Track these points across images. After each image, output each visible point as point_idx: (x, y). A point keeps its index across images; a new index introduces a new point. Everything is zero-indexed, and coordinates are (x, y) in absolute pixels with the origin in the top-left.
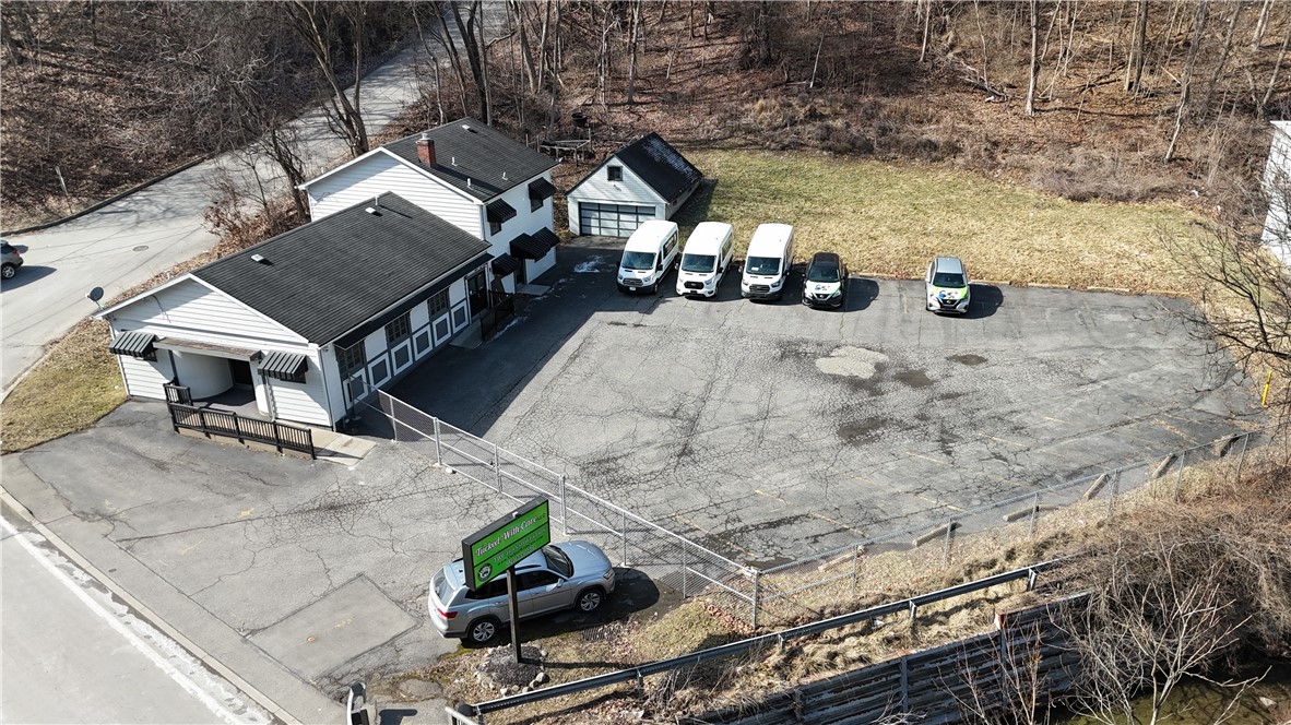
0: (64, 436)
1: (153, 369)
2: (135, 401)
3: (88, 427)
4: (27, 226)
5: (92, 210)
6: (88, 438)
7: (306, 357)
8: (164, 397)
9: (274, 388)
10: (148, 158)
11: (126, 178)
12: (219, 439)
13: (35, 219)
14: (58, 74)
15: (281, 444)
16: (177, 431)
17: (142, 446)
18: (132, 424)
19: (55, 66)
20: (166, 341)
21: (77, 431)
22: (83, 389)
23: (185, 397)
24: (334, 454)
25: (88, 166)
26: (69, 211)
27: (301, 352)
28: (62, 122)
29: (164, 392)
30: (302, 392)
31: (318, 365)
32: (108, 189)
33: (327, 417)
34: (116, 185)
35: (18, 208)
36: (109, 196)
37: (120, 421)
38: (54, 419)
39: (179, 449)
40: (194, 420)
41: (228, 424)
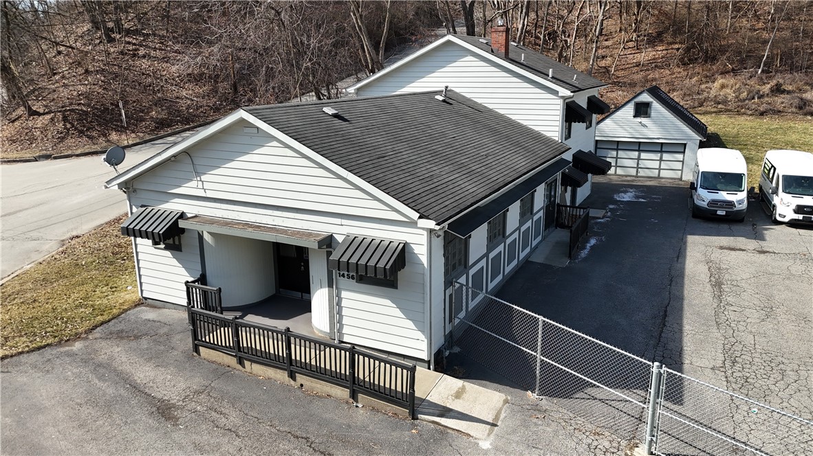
0: (39, 348)
1: (175, 262)
2: (148, 305)
3: (77, 337)
4: (87, 151)
5: (146, 142)
6: (71, 355)
7: (406, 245)
8: (185, 302)
9: (344, 294)
10: (198, 109)
11: (178, 121)
12: (257, 369)
13: (96, 146)
14: (136, 50)
15: (356, 386)
16: (197, 351)
17: (144, 373)
18: (137, 337)
19: (134, 44)
20: (197, 219)
21: (60, 342)
22: (89, 287)
23: (213, 301)
24: (445, 412)
25: (148, 113)
26: (126, 142)
27: (397, 235)
28: (133, 81)
29: (185, 295)
30: (388, 302)
31: (424, 259)
32: (162, 128)
33: (424, 345)
34: (169, 126)
35: (85, 139)
36: (162, 133)
37: (122, 331)
38: (36, 323)
39: (197, 382)
40: (224, 336)
41: (275, 347)
